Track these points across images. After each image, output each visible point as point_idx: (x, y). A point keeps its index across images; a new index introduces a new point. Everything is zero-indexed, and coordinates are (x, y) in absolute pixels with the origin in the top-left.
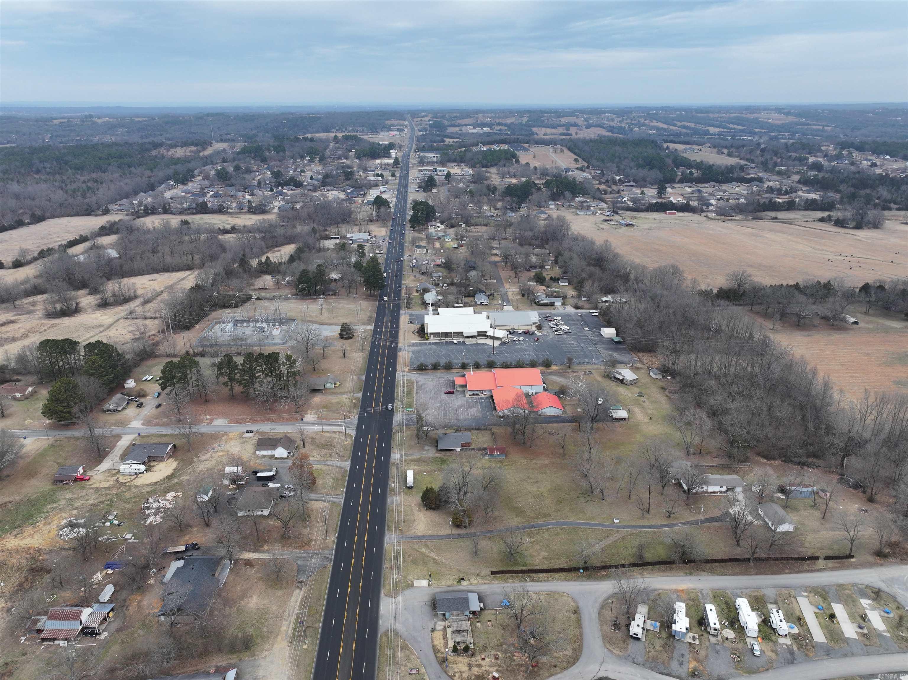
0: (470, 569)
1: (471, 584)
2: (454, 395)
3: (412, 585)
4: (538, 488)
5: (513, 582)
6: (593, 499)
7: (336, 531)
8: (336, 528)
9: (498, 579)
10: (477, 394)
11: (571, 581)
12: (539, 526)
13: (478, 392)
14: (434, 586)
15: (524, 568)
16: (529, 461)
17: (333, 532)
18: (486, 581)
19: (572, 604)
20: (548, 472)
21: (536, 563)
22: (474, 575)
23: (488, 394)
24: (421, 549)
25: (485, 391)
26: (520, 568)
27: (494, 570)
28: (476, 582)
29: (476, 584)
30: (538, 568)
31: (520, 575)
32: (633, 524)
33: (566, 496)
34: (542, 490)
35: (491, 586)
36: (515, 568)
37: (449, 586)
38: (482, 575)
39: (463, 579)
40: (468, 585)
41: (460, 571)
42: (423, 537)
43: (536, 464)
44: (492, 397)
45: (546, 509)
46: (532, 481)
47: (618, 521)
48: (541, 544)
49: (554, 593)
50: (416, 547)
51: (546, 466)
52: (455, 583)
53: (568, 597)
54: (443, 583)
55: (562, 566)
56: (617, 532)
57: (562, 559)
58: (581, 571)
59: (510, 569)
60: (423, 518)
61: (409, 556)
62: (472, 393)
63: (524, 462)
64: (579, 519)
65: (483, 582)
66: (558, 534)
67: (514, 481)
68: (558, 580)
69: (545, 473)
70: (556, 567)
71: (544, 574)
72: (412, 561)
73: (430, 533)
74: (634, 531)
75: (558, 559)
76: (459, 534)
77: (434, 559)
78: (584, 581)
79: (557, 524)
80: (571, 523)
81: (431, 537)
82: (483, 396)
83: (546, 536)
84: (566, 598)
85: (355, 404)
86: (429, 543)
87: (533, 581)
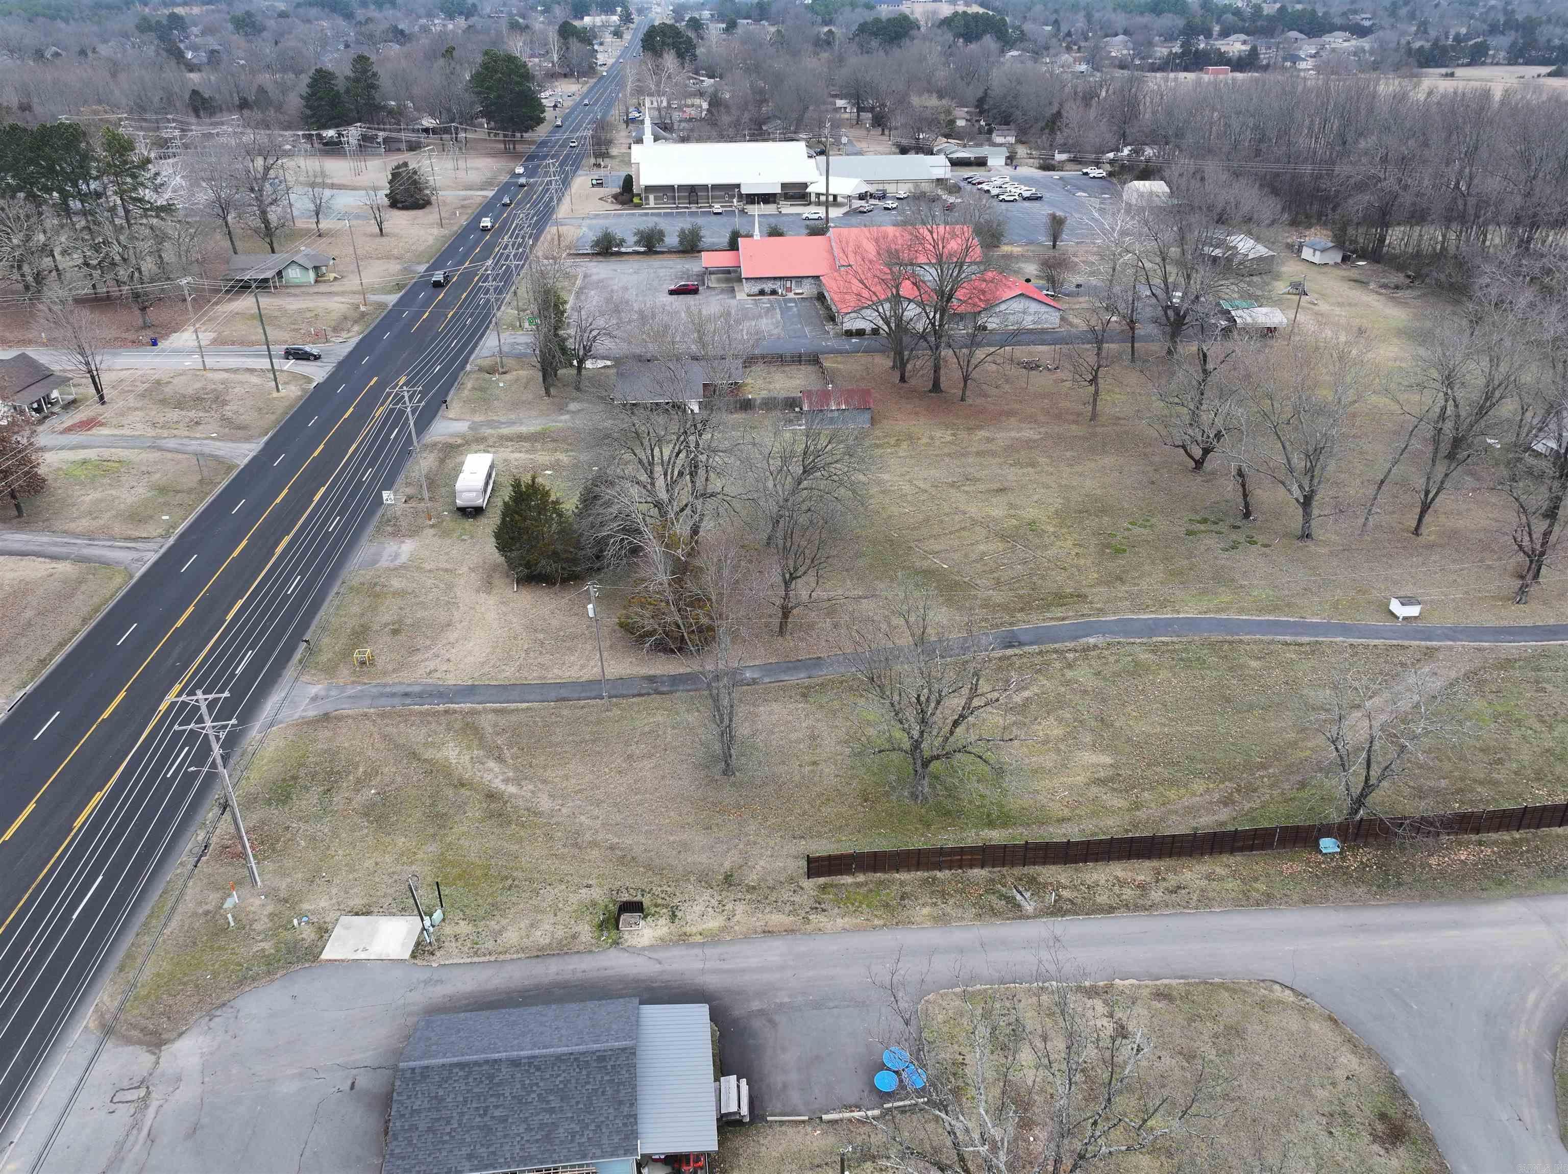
0: (685, 846)
1: (683, 939)
2: (697, 297)
3: (312, 954)
4: (1011, 506)
5: (942, 920)
6: (1261, 539)
7: (34, 673)
8: (43, 662)
9: (846, 902)
10: (774, 292)
11: (1286, 901)
12: (1040, 637)
13: (777, 285)
14: (453, 954)
15: (996, 836)
16: (963, 434)
17: (15, 680)
18: (777, 919)
19: (1348, 1061)
20: (1042, 460)
21: (1057, 809)
22: (704, 879)
23: (807, 289)
24: (439, 747)
25: (799, 279)
26: (973, 837)
27: (823, 847)
28: (714, 923)
29: (713, 939)
30: (1072, 832)
31: (979, 874)
32: (1489, 620)
33: (1137, 530)
34: (1030, 513)
35: (803, 946)
36: (948, 838)
37: (541, 954)
38: (752, 878)
39: (634, 907)
40: (663, 943)
41: (625, 860)
42: (469, 692)
43: (989, 440)
44: (821, 297)
45: (1061, 577)
46: (981, 487)
47: (1413, 611)
48: (1067, 715)
49: (1211, 987)
50: (416, 735)
51: (1029, 444)
52: (586, 931)
53: (1304, 1011)
54: (512, 936)
55: (1206, 822)
56: (1430, 653)
57: (1199, 786)
58: (1328, 845)
59: (917, 843)
60: (491, 616)
61: (360, 785)
62: (756, 289)
63: (943, 435)
64: (1219, 610)
65: (759, 920)
66: (1138, 669)
67: (907, 488)
68: (1205, 901)
69: (1033, 465)
70: (1178, 826)
71: (1118, 870)
72: (367, 812)
73: (508, 674)
74: (1511, 647)
75: (1173, 783)
76: (651, 679)
77: (491, 796)
78: (1363, 904)
79: (1126, 628)
80: (1191, 624)
81: (505, 691)
82: (791, 295)
83: (1083, 674)
84: (1294, 1023)
85: (363, 315)
86: (486, 722)
87: (1057, 910)
